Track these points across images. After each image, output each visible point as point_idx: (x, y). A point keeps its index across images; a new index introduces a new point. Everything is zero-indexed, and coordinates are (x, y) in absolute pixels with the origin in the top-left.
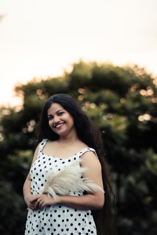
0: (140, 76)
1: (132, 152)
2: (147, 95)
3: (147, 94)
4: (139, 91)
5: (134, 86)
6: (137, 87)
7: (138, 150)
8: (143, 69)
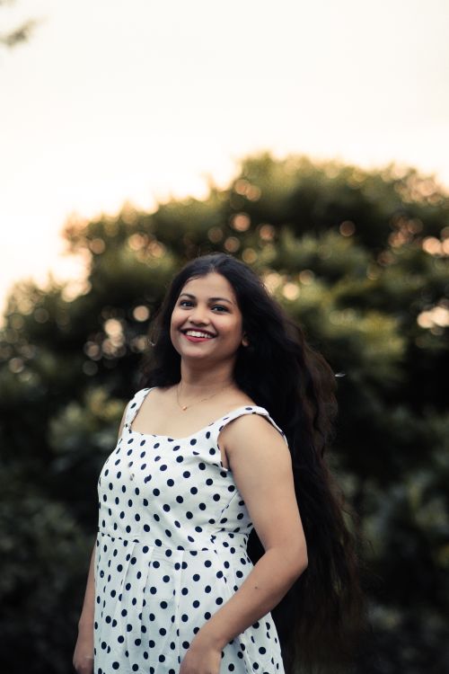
0: (425, 199)
1: (400, 415)
2: (442, 255)
3: (442, 250)
4: (421, 243)
5: (406, 228)
6: (413, 230)
7: (417, 411)
8: (431, 179)
